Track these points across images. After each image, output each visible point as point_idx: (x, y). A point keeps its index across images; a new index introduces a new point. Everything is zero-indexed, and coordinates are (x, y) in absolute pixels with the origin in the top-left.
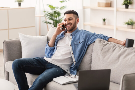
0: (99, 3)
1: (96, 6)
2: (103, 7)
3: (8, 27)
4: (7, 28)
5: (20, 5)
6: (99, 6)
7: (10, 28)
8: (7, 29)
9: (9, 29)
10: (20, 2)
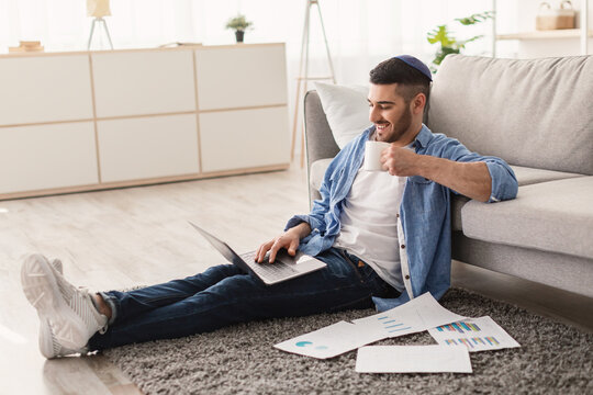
0: (539, 20)
1: (530, 28)
2: (550, 29)
3: (197, 106)
4: (194, 109)
5: (240, 36)
6: (540, 29)
7: (201, 108)
8: (192, 112)
9: (197, 112)
10: (240, 29)
